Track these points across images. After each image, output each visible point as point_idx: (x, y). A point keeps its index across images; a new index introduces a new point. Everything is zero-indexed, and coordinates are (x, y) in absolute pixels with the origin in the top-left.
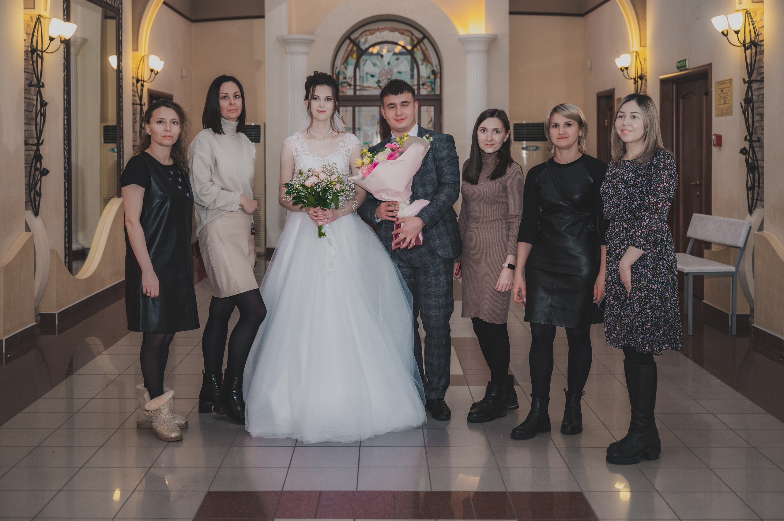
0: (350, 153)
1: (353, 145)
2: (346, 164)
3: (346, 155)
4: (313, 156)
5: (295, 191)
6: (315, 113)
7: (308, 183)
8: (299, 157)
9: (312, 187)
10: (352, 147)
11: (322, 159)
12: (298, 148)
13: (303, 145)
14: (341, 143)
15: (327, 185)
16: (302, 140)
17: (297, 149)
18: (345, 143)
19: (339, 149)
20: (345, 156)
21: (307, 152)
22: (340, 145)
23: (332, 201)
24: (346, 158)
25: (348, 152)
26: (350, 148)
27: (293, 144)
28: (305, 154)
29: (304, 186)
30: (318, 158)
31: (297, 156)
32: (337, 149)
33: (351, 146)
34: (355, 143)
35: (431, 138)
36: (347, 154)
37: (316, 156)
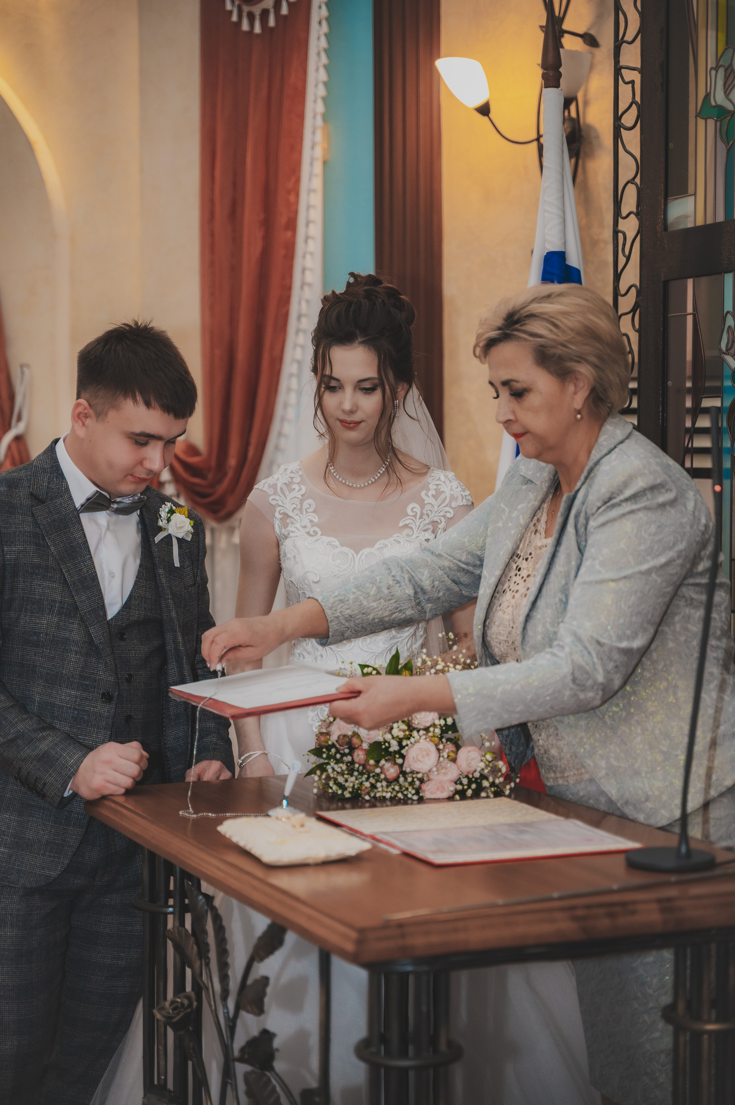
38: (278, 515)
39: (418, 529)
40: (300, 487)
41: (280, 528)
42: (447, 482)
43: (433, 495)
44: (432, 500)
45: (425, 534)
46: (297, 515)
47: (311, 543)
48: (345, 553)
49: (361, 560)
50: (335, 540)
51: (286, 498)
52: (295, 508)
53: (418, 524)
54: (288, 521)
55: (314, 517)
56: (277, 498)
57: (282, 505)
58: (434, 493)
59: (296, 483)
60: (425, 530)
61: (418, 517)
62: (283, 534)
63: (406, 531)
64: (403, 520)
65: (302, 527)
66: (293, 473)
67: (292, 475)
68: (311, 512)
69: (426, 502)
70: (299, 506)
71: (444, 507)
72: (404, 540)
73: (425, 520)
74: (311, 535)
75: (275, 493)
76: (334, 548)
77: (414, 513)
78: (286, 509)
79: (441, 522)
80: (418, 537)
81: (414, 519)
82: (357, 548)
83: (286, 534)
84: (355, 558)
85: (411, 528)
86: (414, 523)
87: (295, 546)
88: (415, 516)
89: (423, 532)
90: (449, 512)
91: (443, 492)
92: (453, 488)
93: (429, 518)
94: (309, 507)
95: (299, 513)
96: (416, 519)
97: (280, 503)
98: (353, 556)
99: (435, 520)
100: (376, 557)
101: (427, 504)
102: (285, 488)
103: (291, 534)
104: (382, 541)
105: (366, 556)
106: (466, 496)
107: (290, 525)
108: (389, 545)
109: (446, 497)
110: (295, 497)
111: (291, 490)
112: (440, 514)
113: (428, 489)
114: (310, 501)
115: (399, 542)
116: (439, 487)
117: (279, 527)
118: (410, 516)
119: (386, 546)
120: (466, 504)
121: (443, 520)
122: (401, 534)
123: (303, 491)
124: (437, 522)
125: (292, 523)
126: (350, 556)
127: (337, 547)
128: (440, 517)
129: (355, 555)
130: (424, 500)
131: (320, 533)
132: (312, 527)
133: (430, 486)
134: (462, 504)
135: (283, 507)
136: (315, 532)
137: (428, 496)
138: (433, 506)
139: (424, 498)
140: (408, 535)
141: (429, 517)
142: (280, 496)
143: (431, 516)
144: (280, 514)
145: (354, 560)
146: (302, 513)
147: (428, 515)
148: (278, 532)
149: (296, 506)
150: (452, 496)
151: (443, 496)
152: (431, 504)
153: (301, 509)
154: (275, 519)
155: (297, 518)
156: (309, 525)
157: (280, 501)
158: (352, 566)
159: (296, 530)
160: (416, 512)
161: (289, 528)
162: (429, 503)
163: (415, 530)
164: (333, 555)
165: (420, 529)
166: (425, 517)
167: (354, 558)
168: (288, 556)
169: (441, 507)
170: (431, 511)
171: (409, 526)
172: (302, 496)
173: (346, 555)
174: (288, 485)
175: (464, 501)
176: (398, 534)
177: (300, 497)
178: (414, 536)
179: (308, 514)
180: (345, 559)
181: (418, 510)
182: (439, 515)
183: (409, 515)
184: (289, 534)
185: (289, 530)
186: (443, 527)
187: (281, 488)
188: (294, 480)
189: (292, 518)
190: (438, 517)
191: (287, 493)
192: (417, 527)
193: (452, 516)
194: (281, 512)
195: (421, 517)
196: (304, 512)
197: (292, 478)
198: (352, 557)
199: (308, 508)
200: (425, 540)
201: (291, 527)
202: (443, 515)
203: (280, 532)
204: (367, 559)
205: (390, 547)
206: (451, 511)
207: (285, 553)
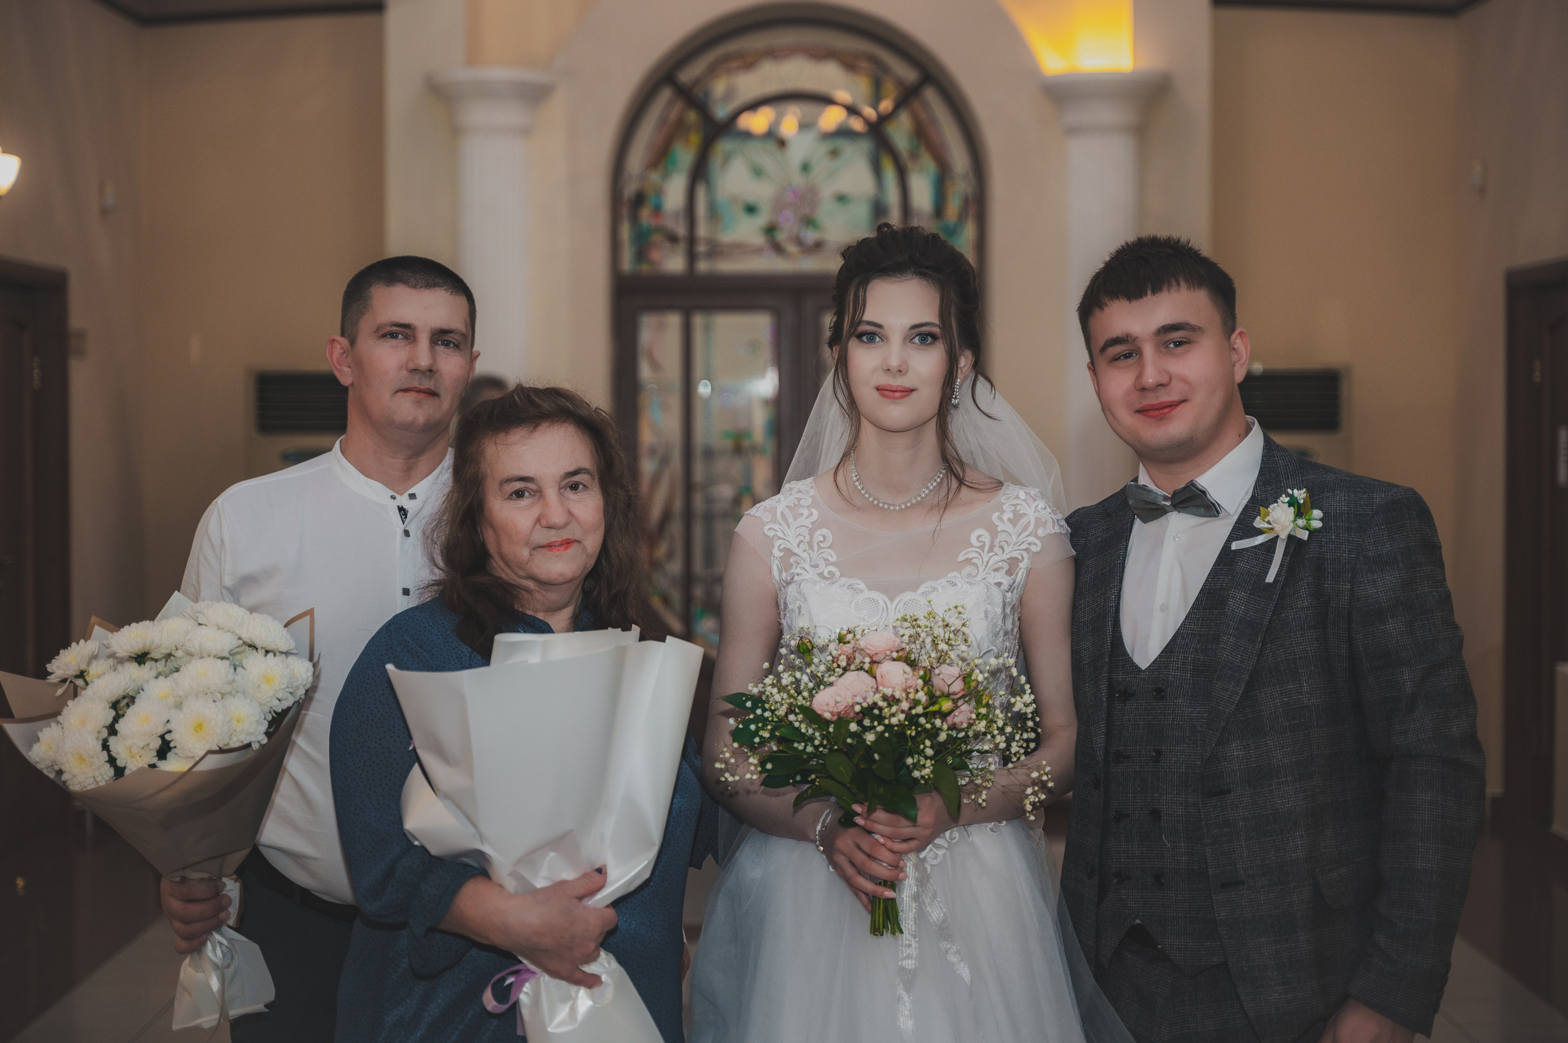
0: (1021, 575)
1: (1031, 539)
2: (995, 625)
3: (999, 584)
4: (850, 587)
5: (772, 731)
6: (867, 396)
7: (826, 702)
8: (791, 590)
9: (841, 721)
10: (1027, 550)
11: (892, 600)
12: (796, 550)
13: (818, 536)
14: (980, 531)
15: (912, 719)
16: (815, 512)
17: (788, 553)
18: (994, 532)
19: (968, 561)
20: (995, 589)
21: (833, 569)
22: (973, 539)
23: (931, 786)
24: (998, 598)
25: (1009, 573)
26: (1015, 554)
27: (771, 534)
28: (821, 575)
29: (812, 716)
30: (875, 595)
31: (788, 583)
32: (961, 558)
33: (1024, 546)
34: (1041, 532)
35: (1317, 513)
36: (1006, 581)
37: (862, 586)
38: (777, 553)
39: (986, 566)
40: (809, 511)
41: (780, 572)
42: (1030, 501)
43: (1009, 519)
44: (1008, 527)
45: (995, 575)
46: (805, 551)
47: (824, 587)
48: (873, 600)
49: (897, 610)
50: (859, 582)
51: (789, 528)
52: (802, 541)
53: (985, 560)
54: (792, 560)
55: (832, 556)
56: (776, 527)
57: (784, 537)
58: (1011, 516)
59: (804, 506)
60: (996, 570)
61: (986, 549)
62: (783, 580)
63: (968, 569)
64: (965, 552)
65: (812, 566)
66: (802, 492)
67: (799, 496)
68: (827, 548)
69: (999, 529)
70: (808, 538)
71: (1027, 536)
72: (963, 582)
73: (996, 554)
74: (824, 578)
75: (774, 520)
76: (858, 593)
77: (982, 544)
78: (788, 543)
79: (1023, 558)
80: (985, 578)
81: (980, 551)
82: (892, 592)
83: (789, 579)
84: (889, 607)
85: (976, 565)
86: (980, 558)
87: (800, 593)
88: (982, 548)
89: (992, 573)
90: (1034, 544)
91: (1025, 514)
92: (1039, 508)
93: (1005, 553)
94: (822, 539)
95: (808, 548)
96: (983, 551)
97: (780, 534)
98: (885, 603)
99: (1014, 556)
100: (920, 605)
101: (1001, 531)
102: (787, 512)
103: (796, 578)
104: (929, 584)
105: (905, 604)
106: (1058, 520)
107: (794, 566)
108: (940, 589)
109: (1029, 522)
110: (802, 526)
111: (797, 516)
112: (1022, 547)
113: (1002, 512)
114: (825, 531)
115: (955, 585)
116: (1019, 507)
117: (779, 570)
118: (975, 547)
119: (935, 589)
120: (1059, 531)
121: (1025, 555)
122: (960, 573)
123: (815, 516)
124: (1016, 558)
125: (798, 563)
126: (882, 603)
127: (861, 591)
128: (1021, 552)
129: (888, 603)
130: (997, 526)
131: (838, 574)
132: (826, 566)
133: (1005, 507)
134: (1053, 531)
135: (784, 539)
136: (830, 572)
137: (1002, 520)
138: (1011, 535)
139: (996, 523)
140: (969, 575)
141: (1003, 551)
142: (780, 524)
143: (1007, 549)
144: (780, 550)
145: (887, 610)
146: (811, 548)
147: (1002, 548)
148: (777, 578)
149: (803, 538)
150: (1037, 520)
151: (1024, 521)
152: (1007, 532)
153: (810, 544)
154: (772, 558)
155: (804, 555)
156: (822, 563)
157: (780, 531)
158: (883, 621)
159: (802, 571)
160: (984, 542)
161: (794, 570)
162: (1004, 531)
163: (981, 569)
164: (856, 603)
165: (988, 567)
166: (996, 550)
167: (887, 607)
168: (790, 607)
169: (1022, 536)
170: (1006, 542)
171: (972, 561)
172: (812, 523)
173: (875, 602)
174: (794, 509)
175: (1056, 527)
176: (955, 574)
177: (810, 526)
178: (979, 578)
179: (822, 551)
180: (874, 608)
181: (987, 538)
182: (1019, 548)
183: (972, 546)
184: (793, 578)
185: (793, 573)
186: (1026, 566)
187: (782, 513)
188: (802, 502)
189: (798, 556)
190: (1017, 552)
191: (791, 520)
192: (985, 564)
193: (1039, 549)
194: (781, 547)
195: (991, 550)
196: (816, 548)
197: (799, 500)
198: (884, 605)
199: (821, 542)
200: (995, 584)
201: (796, 568)
202: (1025, 547)
203: (780, 577)
204: (906, 608)
205: (940, 591)
206: (1038, 542)
207: (785, 603)
